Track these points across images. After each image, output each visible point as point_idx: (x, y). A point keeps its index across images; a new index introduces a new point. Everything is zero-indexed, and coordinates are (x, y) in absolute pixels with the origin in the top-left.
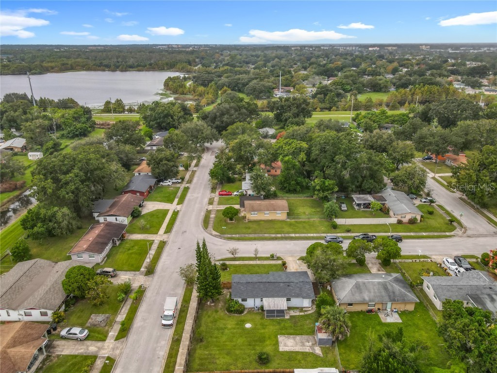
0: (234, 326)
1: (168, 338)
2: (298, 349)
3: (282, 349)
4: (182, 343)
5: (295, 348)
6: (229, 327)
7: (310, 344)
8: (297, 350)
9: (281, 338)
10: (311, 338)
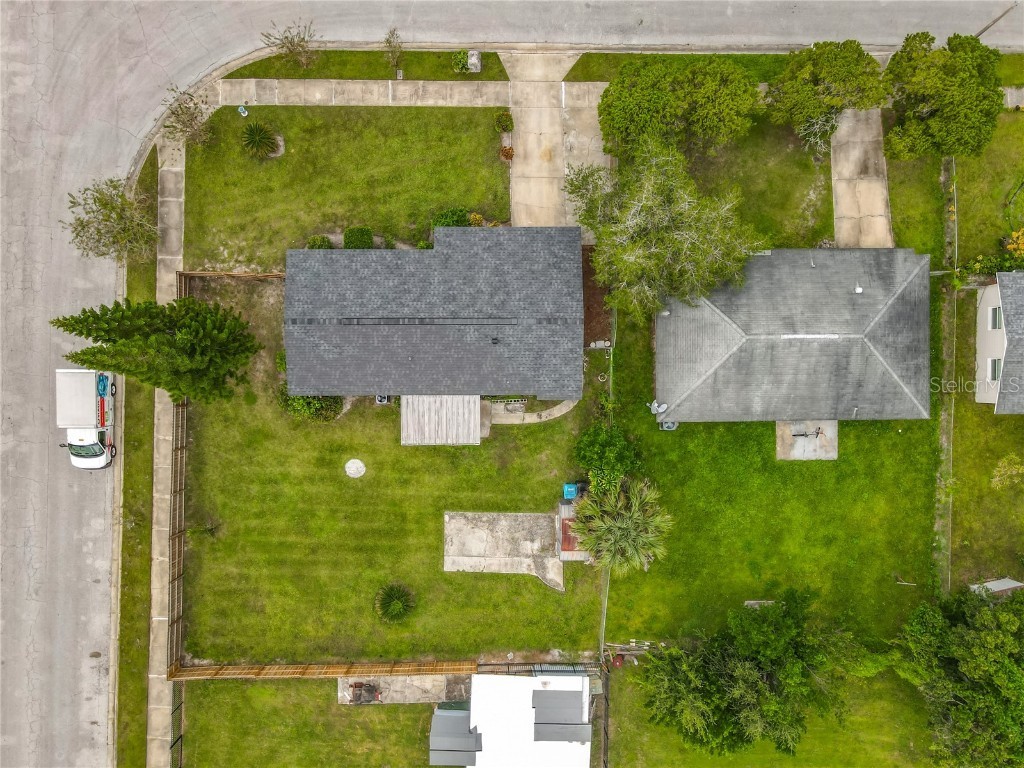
0: (311, 470)
1: (108, 504)
2: (498, 563)
3: (454, 563)
4: (155, 528)
5: (489, 561)
6: (296, 470)
7: (537, 545)
8: (494, 569)
9: (453, 524)
10: (543, 522)
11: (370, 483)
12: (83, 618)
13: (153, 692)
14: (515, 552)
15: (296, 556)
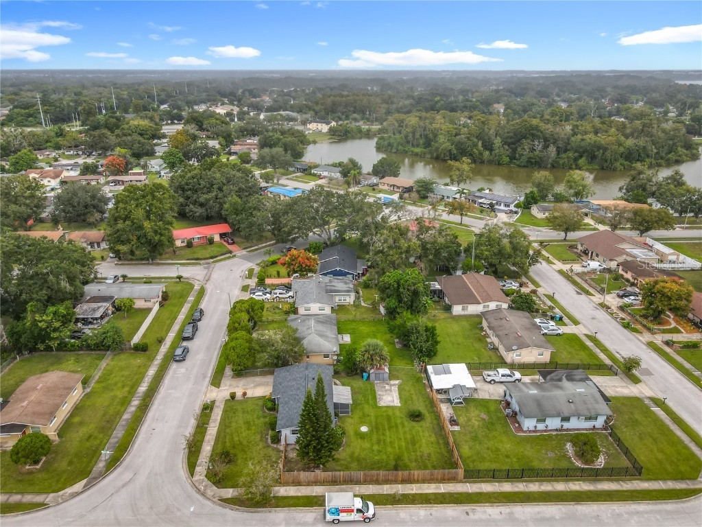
2: (395, 394)
3: (397, 404)
5: (394, 396)
7: (387, 386)
8: (397, 395)
9: (382, 404)
10: (378, 385)
11: (369, 424)
12: (451, 519)
13: (478, 491)
14: (390, 390)
15: (403, 444)
